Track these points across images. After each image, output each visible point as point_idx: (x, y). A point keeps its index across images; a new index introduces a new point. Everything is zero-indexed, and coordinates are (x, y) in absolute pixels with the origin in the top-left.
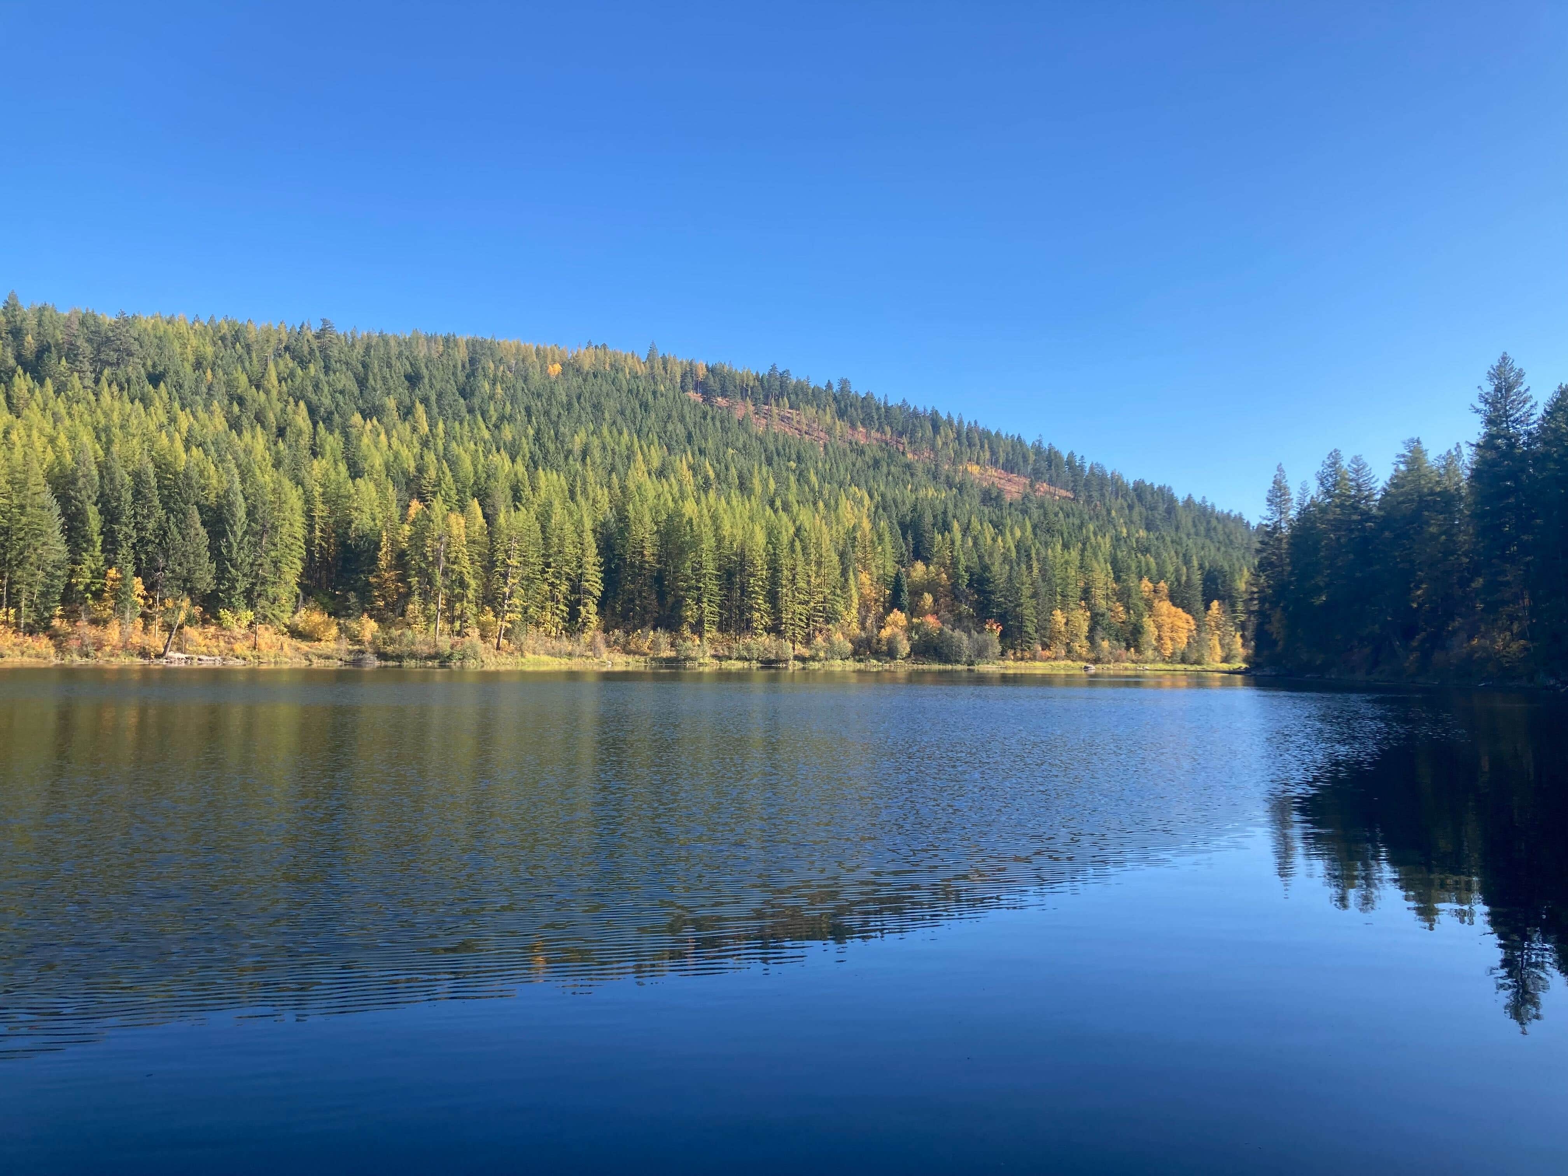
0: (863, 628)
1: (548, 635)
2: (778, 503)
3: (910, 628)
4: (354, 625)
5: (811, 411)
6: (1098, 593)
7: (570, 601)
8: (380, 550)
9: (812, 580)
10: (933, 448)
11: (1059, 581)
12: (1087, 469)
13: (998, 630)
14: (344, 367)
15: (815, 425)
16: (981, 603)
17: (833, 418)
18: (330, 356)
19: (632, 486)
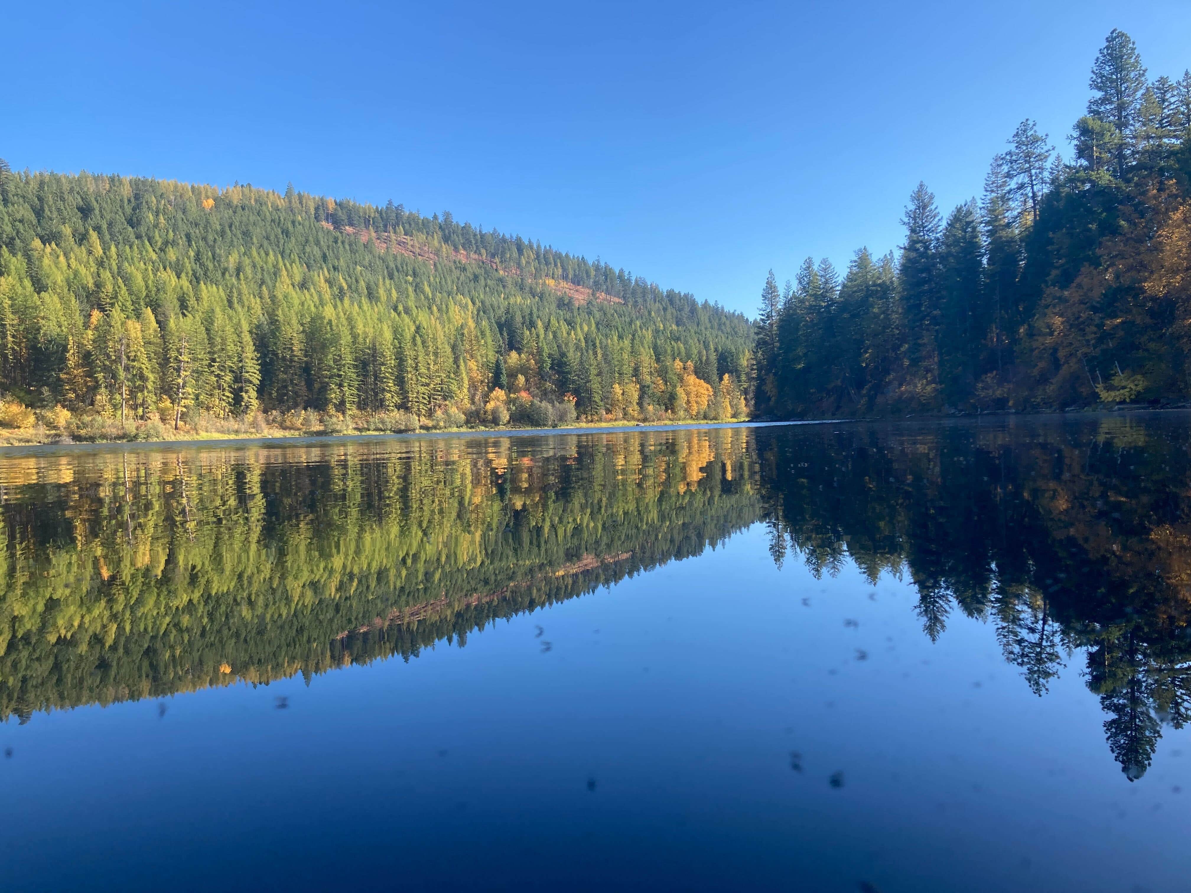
0: (473, 403)
1: (218, 416)
2: (400, 308)
3: (509, 402)
4: (49, 415)
5: (422, 237)
6: (644, 370)
7: (234, 389)
8: (68, 352)
9: (431, 367)
10: (519, 265)
11: (616, 363)
12: (633, 282)
13: (573, 400)
14: (21, 200)
15: (426, 248)
16: (560, 381)
17: (440, 242)
18: (7, 191)
19: (280, 296)
